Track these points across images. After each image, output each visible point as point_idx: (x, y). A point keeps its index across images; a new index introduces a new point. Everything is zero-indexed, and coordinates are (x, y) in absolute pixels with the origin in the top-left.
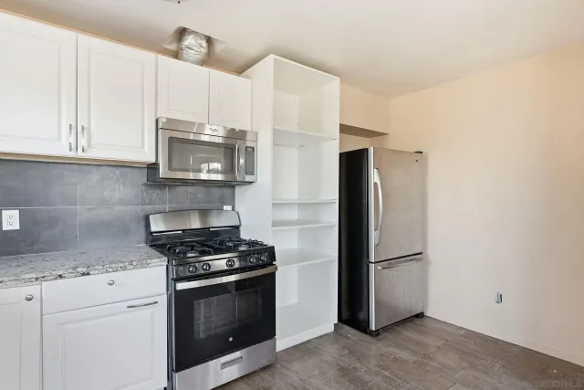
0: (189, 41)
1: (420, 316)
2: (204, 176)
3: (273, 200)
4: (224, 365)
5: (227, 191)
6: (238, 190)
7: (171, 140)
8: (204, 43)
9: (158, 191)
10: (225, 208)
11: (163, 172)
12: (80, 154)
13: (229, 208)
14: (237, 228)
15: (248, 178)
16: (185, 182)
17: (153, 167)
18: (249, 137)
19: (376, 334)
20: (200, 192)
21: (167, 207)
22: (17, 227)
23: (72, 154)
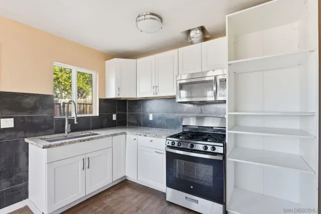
4: (187, 198)
7: (182, 85)
21: (195, 115)
22: (152, 119)
23: (154, 96)
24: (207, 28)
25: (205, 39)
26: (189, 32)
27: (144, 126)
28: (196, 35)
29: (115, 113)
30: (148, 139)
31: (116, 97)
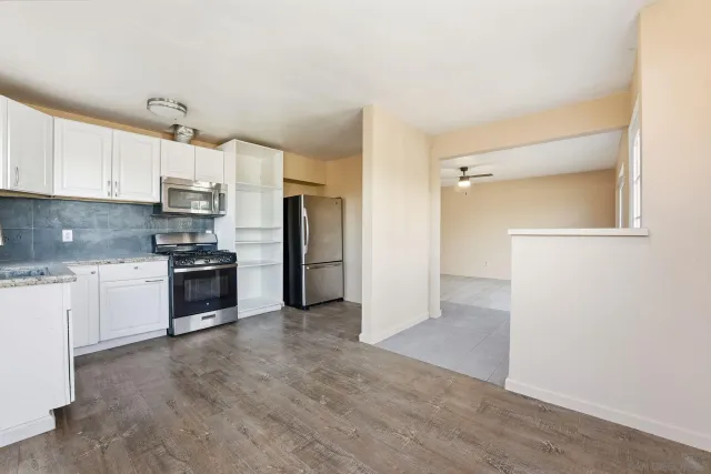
0: (181, 129)
1: (341, 299)
2: (193, 211)
4: (204, 318)
5: (208, 221)
6: (216, 220)
7: (171, 190)
8: (191, 131)
9: (161, 220)
10: (207, 232)
11: (165, 208)
12: (114, 198)
13: (210, 232)
14: (216, 244)
15: (222, 213)
16: (179, 215)
17: (158, 206)
18: (222, 187)
19: (307, 308)
20: (189, 221)
21: (167, 230)
22: (71, 240)
23: (110, 198)
24: (200, 133)
25: (191, 141)
26: (177, 126)
28: (185, 132)
30: (129, 265)
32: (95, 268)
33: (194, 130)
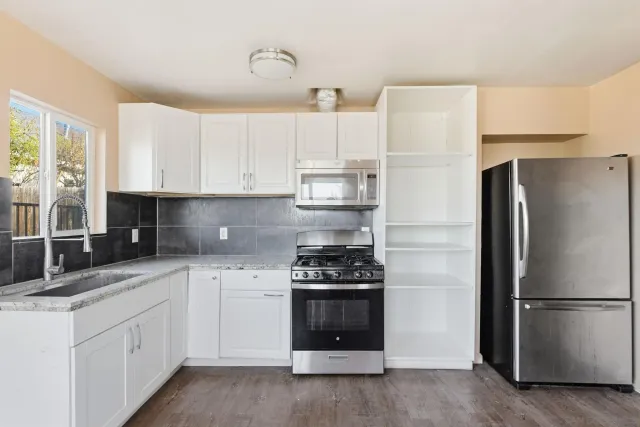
0: (321, 94)
1: (623, 389)
3: (387, 221)
4: (332, 359)
7: (305, 176)
8: (333, 93)
10: (363, 229)
11: (298, 201)
12: (250, 192)
13: (367, 229)
14: (372, 247)
22: (226, 238)
23: (245, 192)
24: (346, 93)
25: (337, 108)
26: (316, 91)
27: (205, 253)
28: (327, 98)
29: (135, 226)
30: (248, 273)
31: (156, 190)
32: (216, 273)
33: (338, 91)
